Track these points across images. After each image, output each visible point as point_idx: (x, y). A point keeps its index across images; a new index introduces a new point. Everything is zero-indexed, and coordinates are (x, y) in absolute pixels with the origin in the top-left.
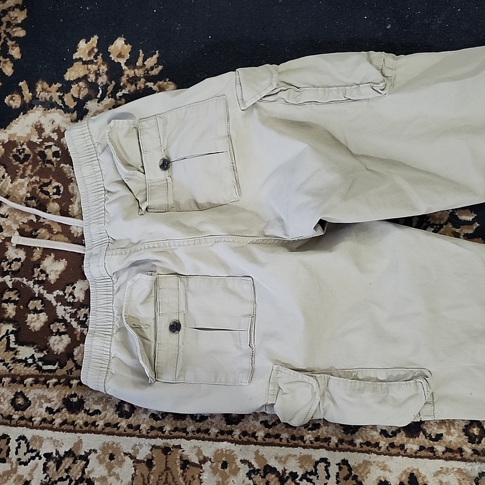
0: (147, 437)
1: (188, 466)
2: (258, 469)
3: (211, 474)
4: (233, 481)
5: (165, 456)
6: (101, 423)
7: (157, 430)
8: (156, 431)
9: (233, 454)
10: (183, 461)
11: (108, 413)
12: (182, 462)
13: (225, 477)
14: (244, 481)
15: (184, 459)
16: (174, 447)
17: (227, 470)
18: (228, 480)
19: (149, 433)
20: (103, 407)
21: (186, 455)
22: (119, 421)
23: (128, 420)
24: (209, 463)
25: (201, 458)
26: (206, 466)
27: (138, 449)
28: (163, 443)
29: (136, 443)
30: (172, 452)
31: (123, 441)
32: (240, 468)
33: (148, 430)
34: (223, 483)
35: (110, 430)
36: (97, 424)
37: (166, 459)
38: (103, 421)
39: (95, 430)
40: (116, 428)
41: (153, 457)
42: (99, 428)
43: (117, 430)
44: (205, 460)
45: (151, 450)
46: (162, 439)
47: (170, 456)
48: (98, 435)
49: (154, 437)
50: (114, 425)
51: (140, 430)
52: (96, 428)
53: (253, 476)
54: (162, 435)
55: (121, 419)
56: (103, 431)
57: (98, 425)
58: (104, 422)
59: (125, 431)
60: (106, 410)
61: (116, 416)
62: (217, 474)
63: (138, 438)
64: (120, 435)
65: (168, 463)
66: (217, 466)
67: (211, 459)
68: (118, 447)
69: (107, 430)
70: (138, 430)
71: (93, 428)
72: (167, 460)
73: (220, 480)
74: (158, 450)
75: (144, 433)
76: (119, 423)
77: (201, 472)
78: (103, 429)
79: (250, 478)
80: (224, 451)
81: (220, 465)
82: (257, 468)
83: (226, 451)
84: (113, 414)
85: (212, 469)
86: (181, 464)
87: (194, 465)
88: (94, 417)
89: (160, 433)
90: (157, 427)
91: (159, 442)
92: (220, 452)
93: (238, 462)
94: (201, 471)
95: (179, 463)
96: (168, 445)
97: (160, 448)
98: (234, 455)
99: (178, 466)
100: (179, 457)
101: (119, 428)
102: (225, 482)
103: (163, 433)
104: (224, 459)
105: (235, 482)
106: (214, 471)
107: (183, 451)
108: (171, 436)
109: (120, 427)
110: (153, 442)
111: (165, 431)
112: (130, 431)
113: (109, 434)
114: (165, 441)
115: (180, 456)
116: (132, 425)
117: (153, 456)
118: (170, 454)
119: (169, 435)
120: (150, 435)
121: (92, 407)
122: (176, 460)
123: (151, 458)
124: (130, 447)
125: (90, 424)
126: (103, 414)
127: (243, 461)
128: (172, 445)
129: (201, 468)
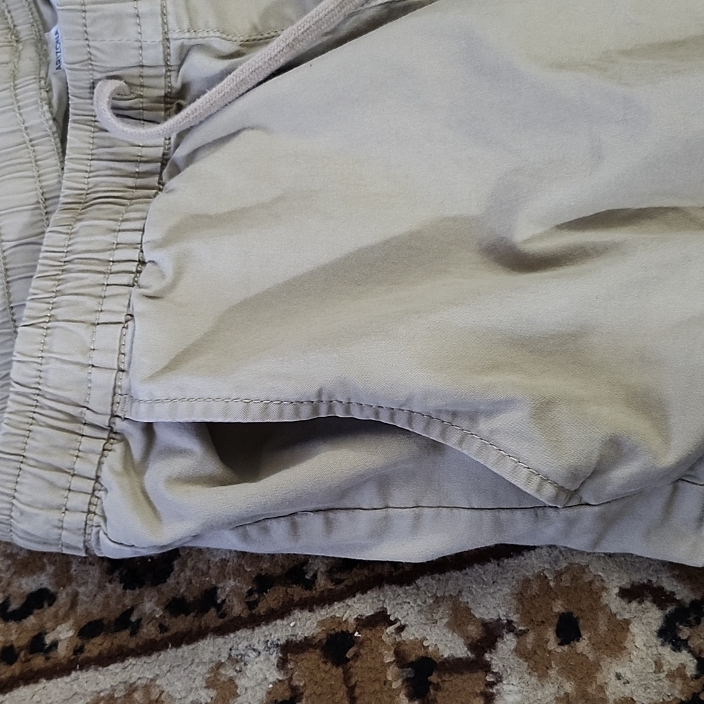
0: (253, 621)
1: (434, 678)
2: (693, 603)
3: (527, 677)
4: (619, 677)
5: (340, 670)
6: (64, 634)
7: (286, 584)
8: (282, 589)
9: (587, 579)
10: (412, 664)
11: (82, 590)
12: (409, 672)
13: (584, 672)
14: (658, 665)
15: (413, 658)
16: (364, 623)
17: (583, 646)
18: (600, 677)
19: (256, 603)
20: (55, 575)
21: (413, 642)
22: (128, 602)
23: (164, 588)
24: (508, 643)
25: (474, 631)
26: (504, 654)
27: (231, 680)
28: (321, 623)
29: (215, 658)
30: (361, 644)
31: (165, 668)
32: (627, 622)
33: (250, 593)
34: (584, 695)
35: (107, 645)
36: (48, 640)
37: (347, 678)
38: (71, 621)
39: (49, 664)
40: (128, 632)
41: (294, 689)
42: (63, 651)
43: (133, 633)
44: (489, 636)
45: (282, 664)
46: (311, 610)
47: (358, 663)
48: (67, 679)
49: (281, 613)
50: (117, 620)
51: (219, 607)
52: (52, 654)
53: (684, 633)
54: (307, 594)
55: (137, 591)
56: (82, 657)
57: (55, 644)
58: (75, 623)
59: (163, 628)
60: (70, 579)
61: (114, 591)
62: (552, 673)
63: (220, 640)
64: (149, 648)
65: (358, 691)
66: (541, 642)
67: (510, 622)
68: (154, 697)
69: (95, 647)
70: (213, 610)
71: (39, 661)
72: (353, 681)
73: (569, 687)
74: (307, 655)
75: (237, 609)
76: (132, 610)
77: (491, 685)
78: (78, 650)
79: (678, 645)
80: (550, 577)
81: (551, 635)
82: (688, 601)
83: (559, 575)
84: (101, 587)
85: (527, 659)
86: (406, 680)
87: (455, 666)
88: (31, 621)
89: (297, 592)
90: (279, 571)
91: (304, 624)
92: (535, 588)
93: (612, 601)
94: (490, 678)
95: (396, 679)
96: (340, 623)
97: (315, 647)
98: (591, 583)
99: (399, 690)
100: (389, 658)
101: (135, 628)
102: (591, 690)
103: (309, 585)
104: (558, 607)
105: (629, 676)
106: (537, 662)
107: (401, 629)
108: (342, 586)
109: (139, 621)
110: (281, 631)
111: (315, 576)
112: (181, 624)
113: (103, 661)
114: (323, 613)
115: (397, 653)
116: (183, 599)
117: (296, 683)
118: (356, 655)
119: (330, 586)
120: (262, 609)
121: (13, 589)
122: (384, 672)
123: (288, 694)
124: (199, 682)
125: (21, 648)
126: (63, 598)
127: (629, 594)
128: (351, 621)
129: (487, 668)
